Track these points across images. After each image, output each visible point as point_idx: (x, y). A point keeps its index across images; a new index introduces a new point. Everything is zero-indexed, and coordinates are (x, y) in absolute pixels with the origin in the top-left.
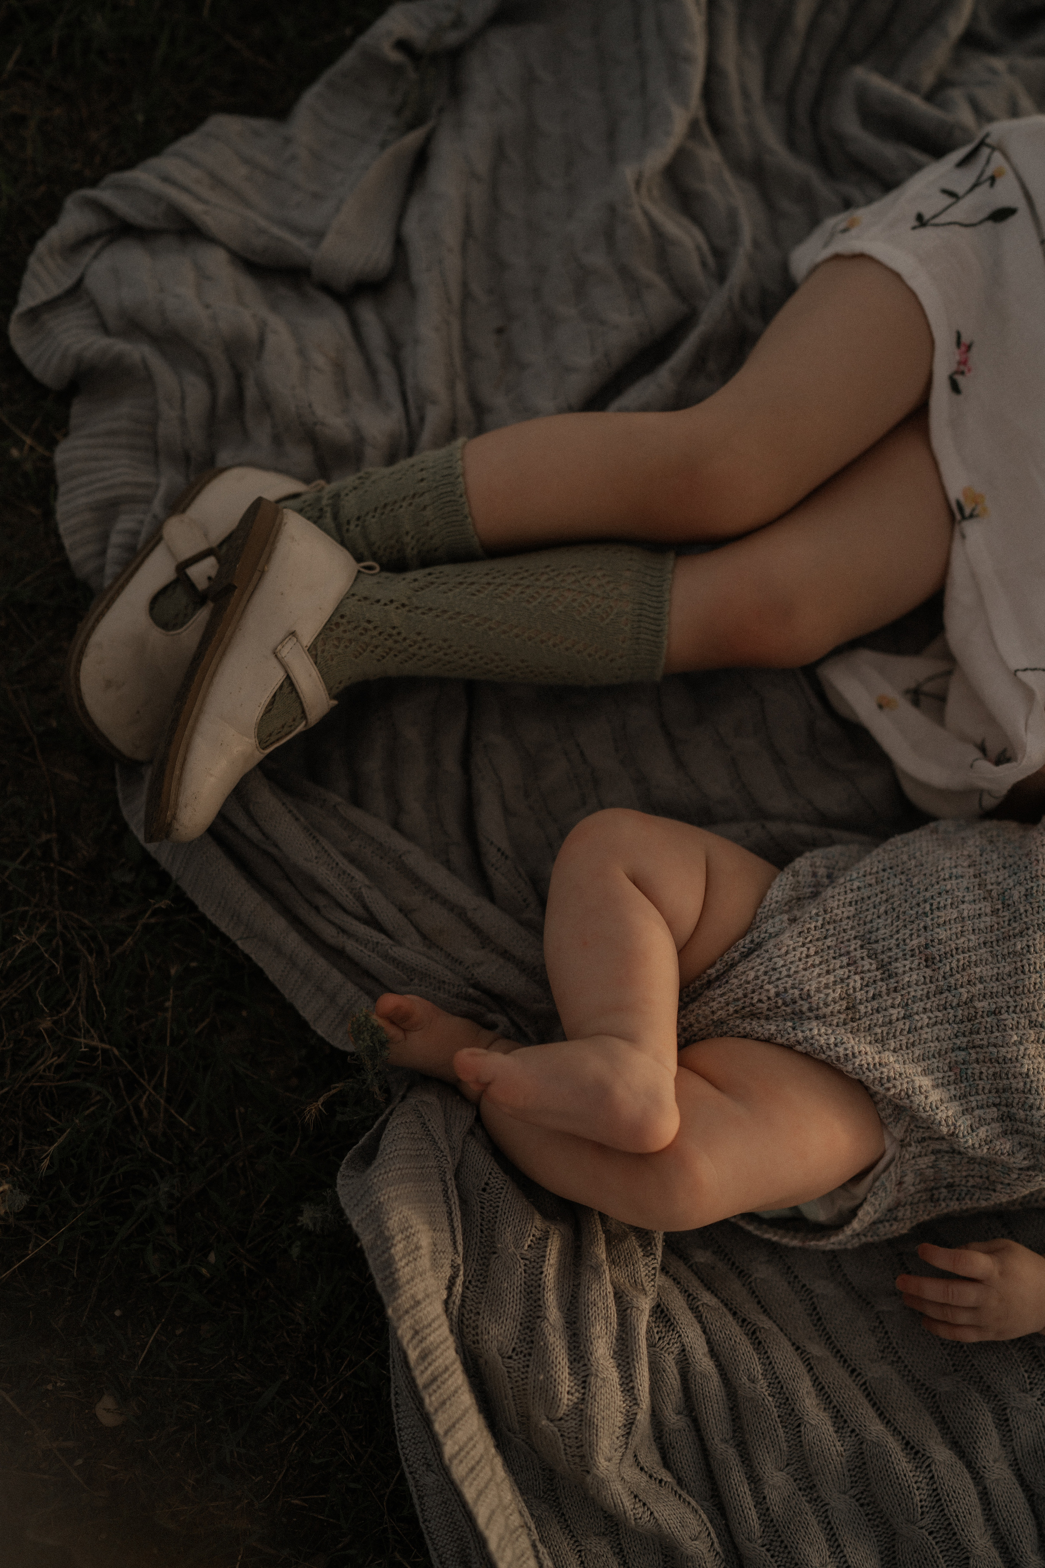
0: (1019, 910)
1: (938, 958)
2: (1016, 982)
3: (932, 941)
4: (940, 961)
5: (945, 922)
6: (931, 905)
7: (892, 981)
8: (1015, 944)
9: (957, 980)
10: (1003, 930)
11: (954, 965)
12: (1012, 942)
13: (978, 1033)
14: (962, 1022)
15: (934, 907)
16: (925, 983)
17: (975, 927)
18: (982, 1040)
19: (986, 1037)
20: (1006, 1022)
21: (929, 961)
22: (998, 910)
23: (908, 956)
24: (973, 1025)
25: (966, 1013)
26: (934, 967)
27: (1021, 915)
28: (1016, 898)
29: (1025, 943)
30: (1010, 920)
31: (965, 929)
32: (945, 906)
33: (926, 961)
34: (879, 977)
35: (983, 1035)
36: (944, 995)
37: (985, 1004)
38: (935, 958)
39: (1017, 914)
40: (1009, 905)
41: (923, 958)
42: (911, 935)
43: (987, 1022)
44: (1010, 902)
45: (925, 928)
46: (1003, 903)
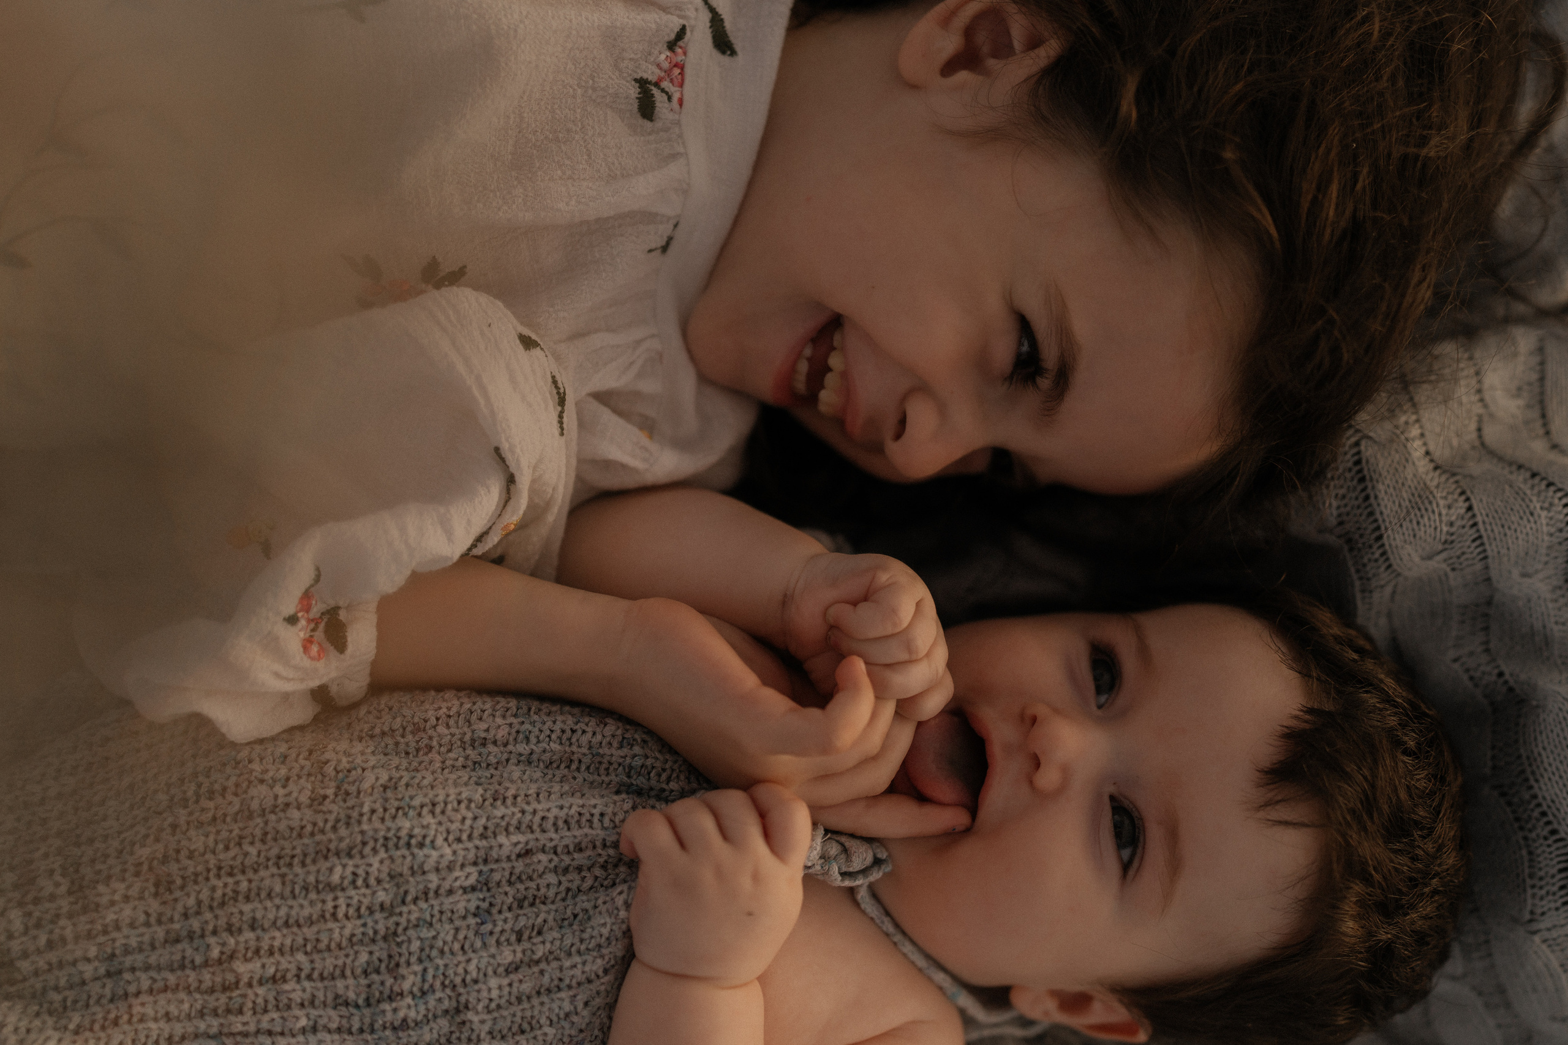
0: (362, 805)
1: (179, 882)
2: (318, 932)
3: (178, 851)
4: (182, 888)
5: (214, 819)
6: (199, 786)
7: (83, 918)
8: (331, 870)
9: (206, 922)
10: (319, 837)
11: (205, 895)
12: (328, 864)
13: (240, 1012)
14: (212, 990)
15: (203, 789)
16: (147, 924)
17: (269, 828)
18: (245, 1024)
19: (255, 1019)
20: (292, 996)
21: (163, 886)
22: (325, 797)
23: (127, 875)
24: (230, 998)
25: (218, 979)
26: (168, 897)
27: (361, 815)
28: (366, 785)
29: (350, 869)
30: (338, 821)
31: (246, 832)
32: (225, 789)
33: (157, 885)
34: (65, 910)
35: (248, 1016)
36: (179, 946)
37: (255, 965)
38: (173, 882)
39: (355, 814)
40: (347, 794)
41: (152, 881)
42: (146, 836)
43: (257, 995)
44: (353, 789)
45: (174, 827)
46: (338, 788)
